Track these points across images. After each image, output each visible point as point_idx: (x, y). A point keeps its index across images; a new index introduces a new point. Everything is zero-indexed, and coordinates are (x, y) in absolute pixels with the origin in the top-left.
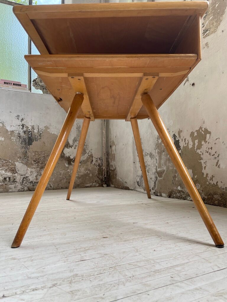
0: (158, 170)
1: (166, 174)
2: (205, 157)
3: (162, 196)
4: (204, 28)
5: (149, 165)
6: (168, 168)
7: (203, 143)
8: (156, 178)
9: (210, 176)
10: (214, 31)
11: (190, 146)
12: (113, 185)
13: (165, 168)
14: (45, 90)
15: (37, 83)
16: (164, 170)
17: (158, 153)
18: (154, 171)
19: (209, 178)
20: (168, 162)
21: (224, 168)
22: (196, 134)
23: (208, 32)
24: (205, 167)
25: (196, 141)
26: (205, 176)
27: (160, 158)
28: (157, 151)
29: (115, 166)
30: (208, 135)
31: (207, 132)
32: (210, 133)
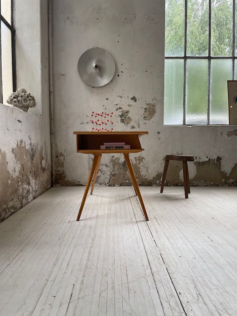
0: (112, 173)
1: (118, 175)
2: (142, 168)
3: (115, 186)
4: (144, 116)
5: (104, 171)
6: (120, 173)
7: (141, 162)
8: (111, 177)
9: (144, 175)
10: (149, 120)
11: (134, 163)
12: (59, 184)
13: (118, 172)
14: (23, 108)
15: (20, 102)
16: (117, 174)
17: (112, 164)
18: (109, 173)
19: (143, 176)
20: (120, 169)
21: (150, 172)
22: (137, 158)
23: (146, 118)
24: (142, 172)
25: (138, 161)
26: (142, 175)
27: (114, 167)
28: (111, 163)
29: (63, 171)
30: (143, 160)
31: (143, 158)
32: (144, 159)
